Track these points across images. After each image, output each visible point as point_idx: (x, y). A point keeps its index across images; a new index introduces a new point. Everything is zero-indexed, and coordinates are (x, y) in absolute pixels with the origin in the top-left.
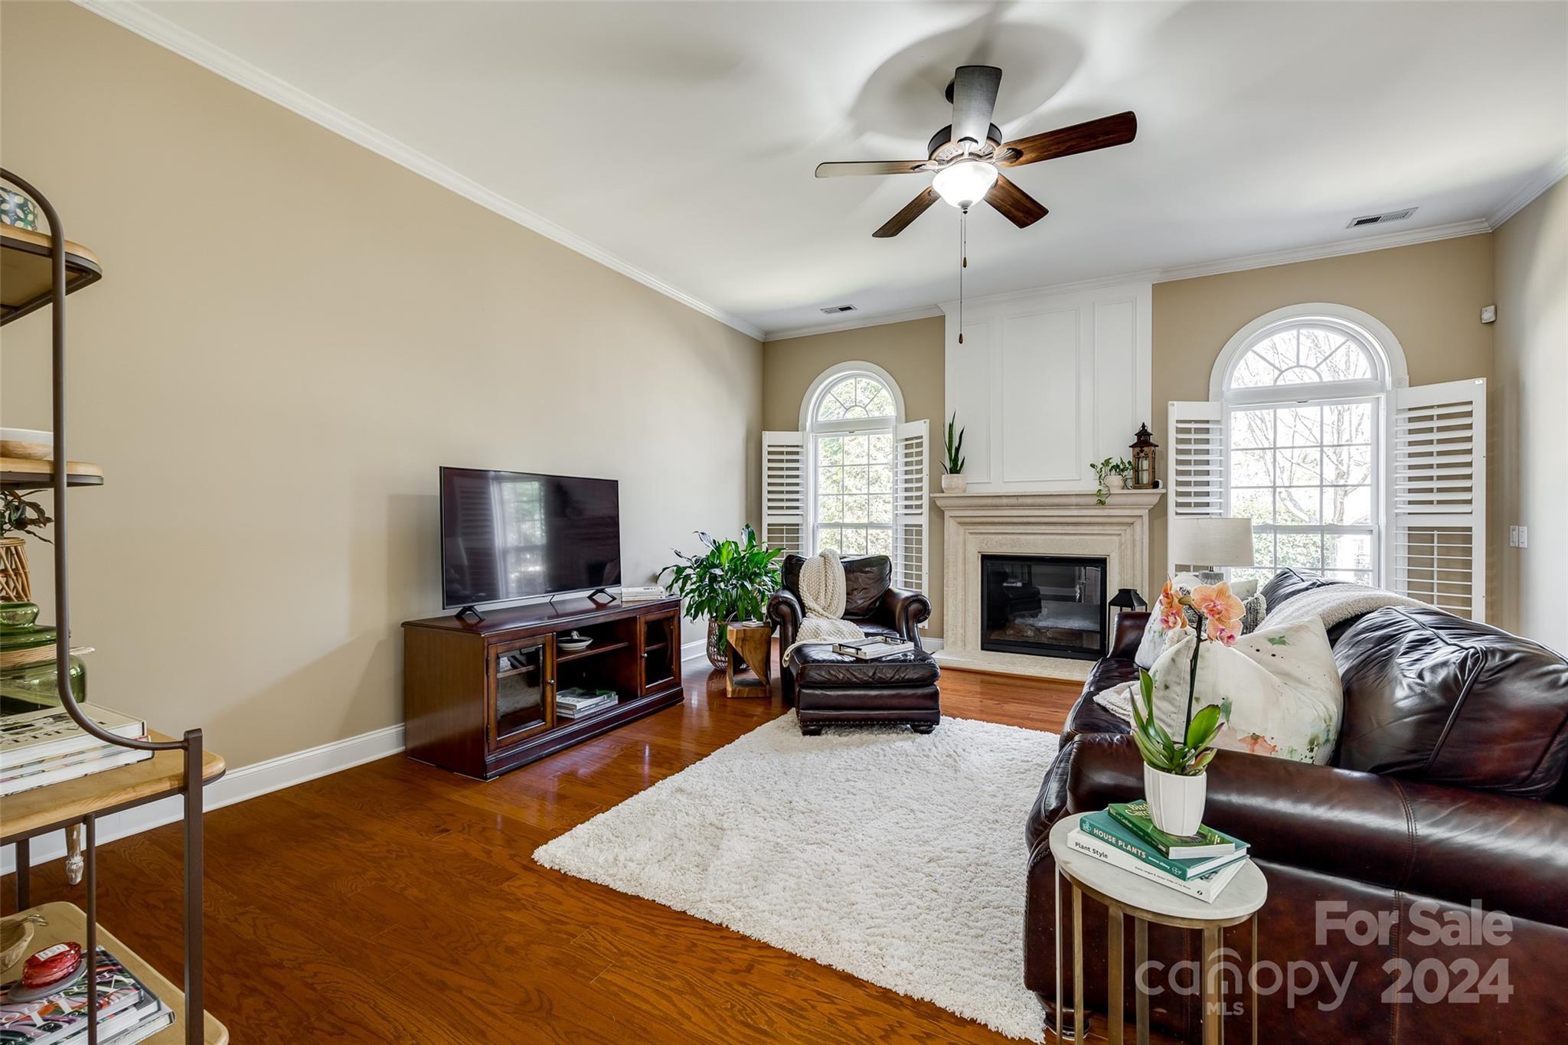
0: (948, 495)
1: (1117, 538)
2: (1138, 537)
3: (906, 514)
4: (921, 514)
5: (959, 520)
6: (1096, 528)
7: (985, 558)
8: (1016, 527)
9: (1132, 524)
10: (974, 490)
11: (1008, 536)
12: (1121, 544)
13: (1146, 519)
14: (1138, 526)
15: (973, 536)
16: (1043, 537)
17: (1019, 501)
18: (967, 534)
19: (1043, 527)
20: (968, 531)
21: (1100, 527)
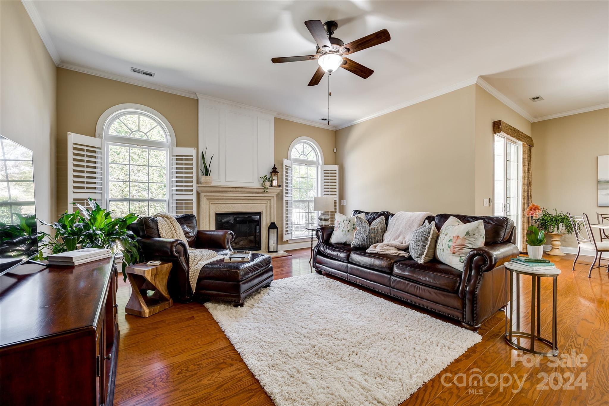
0: (204, 185)
1: (265, 205)
2: (272, 204)
3: (177, 194)
4: (192, 194)
5: (208, 197)
6: (259, 201)
7: (217, 214)
8: (231, 201)
9: (270, 199)
10: (214, 184)
11: (228, 205)
12: (266, 207)
13: (275, 198)
14: (272, 200)
15: (213, 205)
16: (241, 205)
17: (236, 190)
18: (210, 204)
19: (242, 201)
20: (210, 203)
21: (260, 201)
